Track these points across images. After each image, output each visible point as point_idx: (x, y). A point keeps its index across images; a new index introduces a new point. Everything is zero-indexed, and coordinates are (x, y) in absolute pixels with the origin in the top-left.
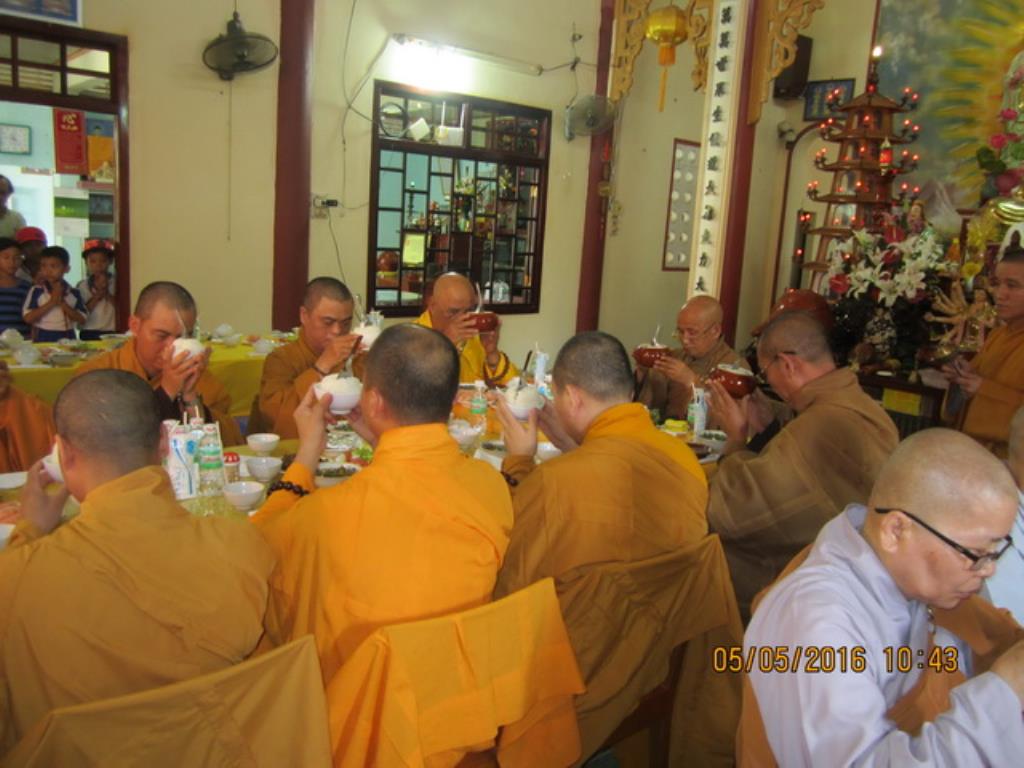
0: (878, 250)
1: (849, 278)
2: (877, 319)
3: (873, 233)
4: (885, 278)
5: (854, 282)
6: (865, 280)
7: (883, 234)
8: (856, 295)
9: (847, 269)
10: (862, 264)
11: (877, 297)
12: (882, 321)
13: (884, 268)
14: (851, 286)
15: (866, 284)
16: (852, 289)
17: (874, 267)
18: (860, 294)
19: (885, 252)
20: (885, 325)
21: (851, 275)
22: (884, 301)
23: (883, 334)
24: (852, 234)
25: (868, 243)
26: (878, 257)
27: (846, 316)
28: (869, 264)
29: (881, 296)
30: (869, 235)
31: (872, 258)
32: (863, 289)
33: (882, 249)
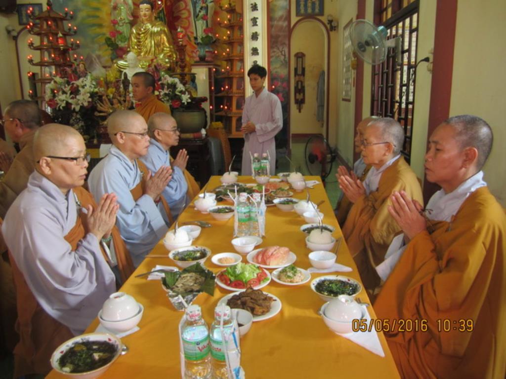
0: (67, 85)
1: (56, 100)
2: (74, 118)
3: (63, 78)
4: (72, 98)
5: (59, 102)
6: (64, 100)
7: (67, 78)
8: (61, 108)
9: (54, 96)
10: (60, 93)
11: (71, 107)
12: (76, 119)
13: (71, 93)
14: (57, 104)
15: (65, 102)
16: (58, 105)
17: (66, 93)
18: (63, 107)
19: (70, 86)
20: (78, 120)
21: (56, 99)
22: (74, 109)
23: (78, 125)
24: (53, 79)
25: (61, 83)
26: (67, 89)
27: (60, 119)
28: (64, 92)
29: (73, 107)
30: (61, 79)
31: (65, 89)
32: (63, 104)
33: (69, 85)
